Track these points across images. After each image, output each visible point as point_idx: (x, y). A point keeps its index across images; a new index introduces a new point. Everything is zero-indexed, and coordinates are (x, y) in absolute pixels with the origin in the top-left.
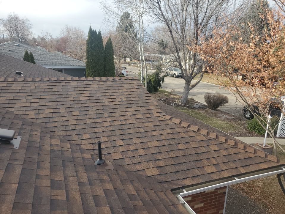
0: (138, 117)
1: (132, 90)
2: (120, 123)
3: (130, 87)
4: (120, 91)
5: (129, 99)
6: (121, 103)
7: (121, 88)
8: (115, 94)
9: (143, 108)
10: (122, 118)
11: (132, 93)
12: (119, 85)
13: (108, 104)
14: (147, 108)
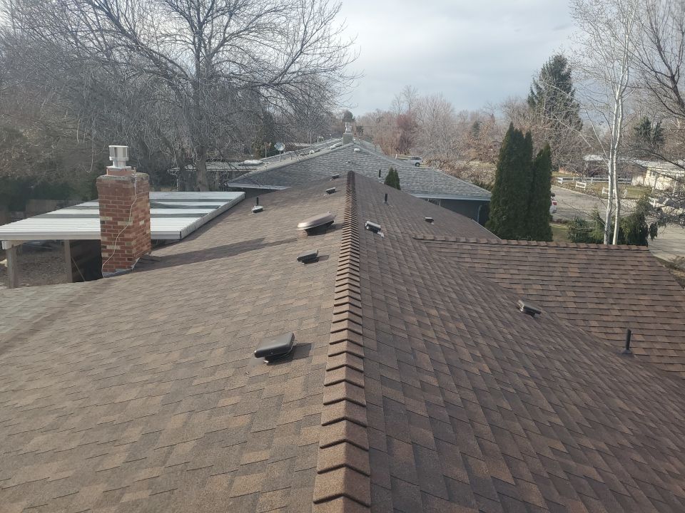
0: (658, 309)
1: (641, 268)
2: (633, 314)
3: (637, 263)
4: (622, 267)
5: (639, 282)
6: (628, 286)
7: (621, 263)
8: (616, 272)
9: (664, 298)
10: (634, 308)
11: (642, 273)
12: (617, 259)
13: (608, 285)
14: (670, 298)
